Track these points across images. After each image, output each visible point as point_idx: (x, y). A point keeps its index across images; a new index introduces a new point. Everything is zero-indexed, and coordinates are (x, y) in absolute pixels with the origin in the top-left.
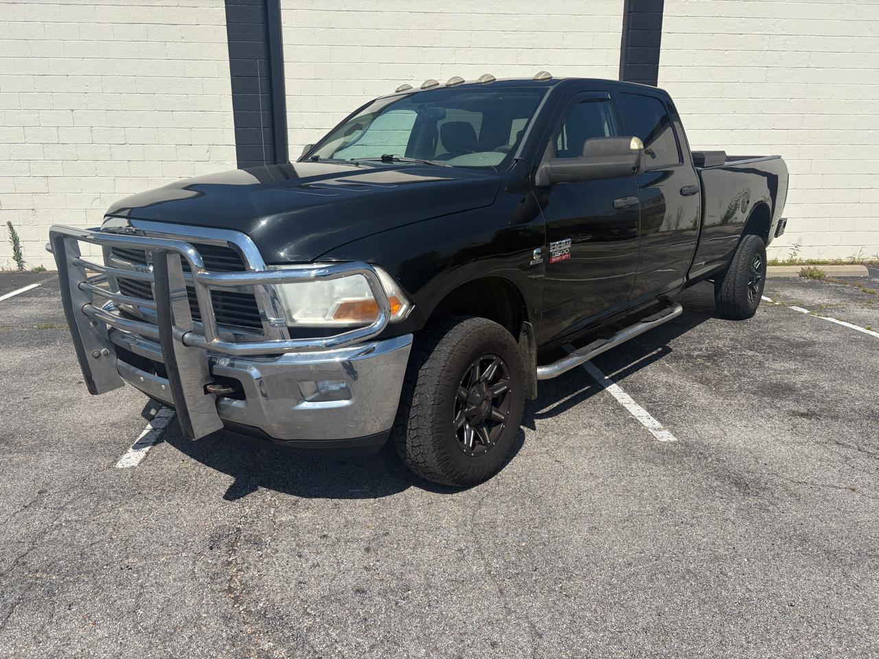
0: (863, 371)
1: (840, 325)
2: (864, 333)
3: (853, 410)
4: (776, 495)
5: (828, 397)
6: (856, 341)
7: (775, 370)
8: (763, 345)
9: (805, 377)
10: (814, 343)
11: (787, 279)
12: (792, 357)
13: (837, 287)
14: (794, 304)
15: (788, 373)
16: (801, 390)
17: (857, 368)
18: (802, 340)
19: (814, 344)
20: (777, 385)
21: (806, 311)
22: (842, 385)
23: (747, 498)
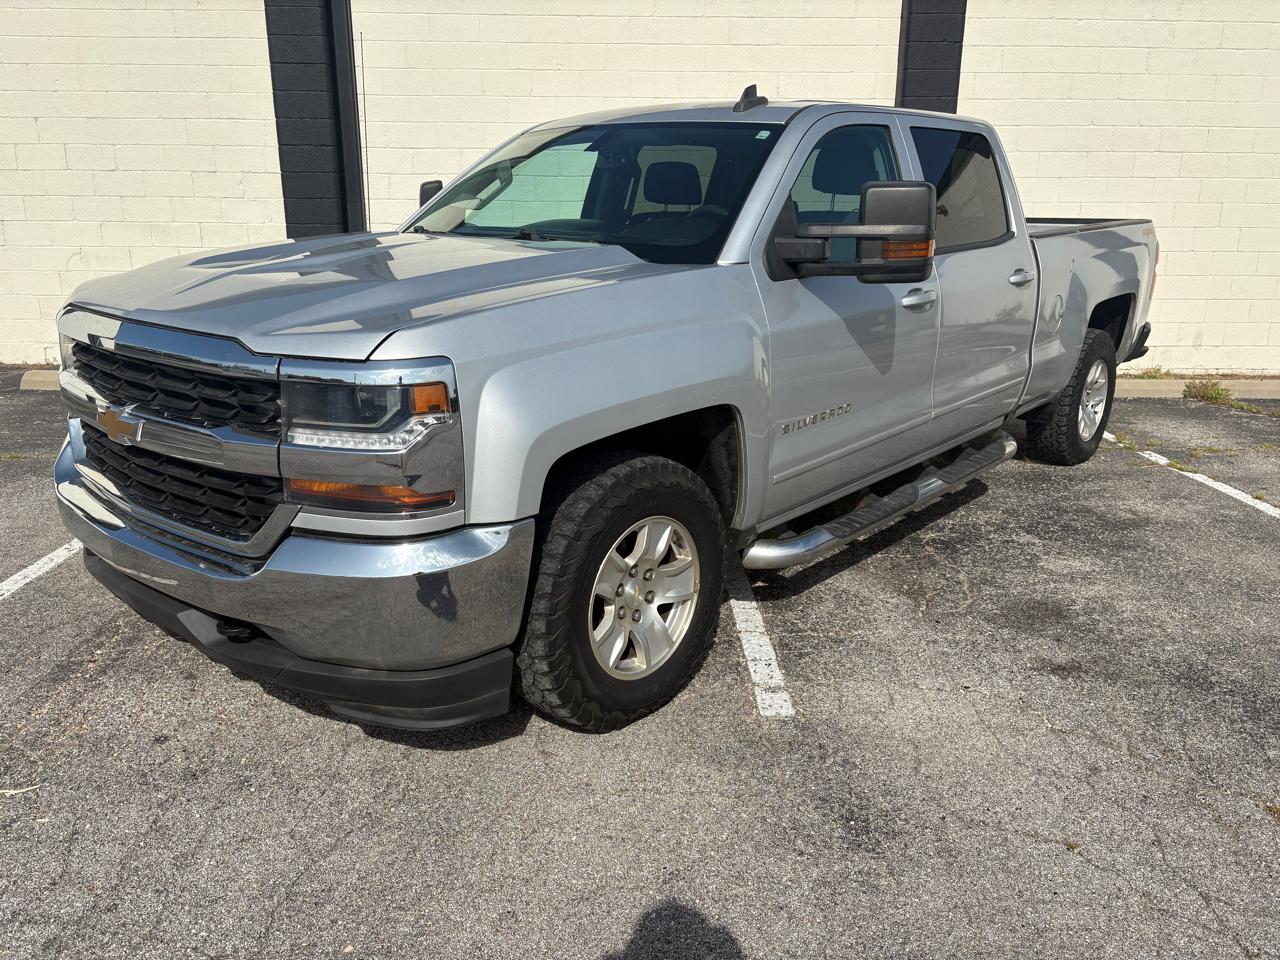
0: (1209, 582)
1: (1209, 488)
2: (1246, 506)
3: (1155, 661)
4: (911, 852)
5: (1121, 632)
6: (1225, 520)
7: (1051, 573)
8: (1055, 523)
9: (1099, 589)
10: (1147, 521)
11: (1162, 401)
12: (1094, 547)
13: (1241, 417)
14: (1150, 447)
15: (1072, 580)
16: (1078, 615)
17: (1201, 577)
18: (1129, 516)
19: (1147, 524)
20: (1041, 605)
21: (1163, 461)
22: (1158, 607)
23: (851, 854)
